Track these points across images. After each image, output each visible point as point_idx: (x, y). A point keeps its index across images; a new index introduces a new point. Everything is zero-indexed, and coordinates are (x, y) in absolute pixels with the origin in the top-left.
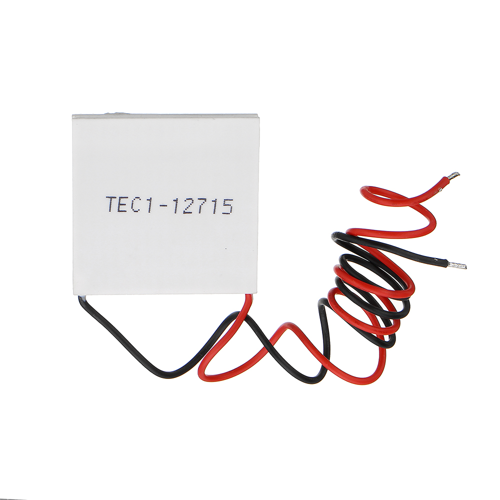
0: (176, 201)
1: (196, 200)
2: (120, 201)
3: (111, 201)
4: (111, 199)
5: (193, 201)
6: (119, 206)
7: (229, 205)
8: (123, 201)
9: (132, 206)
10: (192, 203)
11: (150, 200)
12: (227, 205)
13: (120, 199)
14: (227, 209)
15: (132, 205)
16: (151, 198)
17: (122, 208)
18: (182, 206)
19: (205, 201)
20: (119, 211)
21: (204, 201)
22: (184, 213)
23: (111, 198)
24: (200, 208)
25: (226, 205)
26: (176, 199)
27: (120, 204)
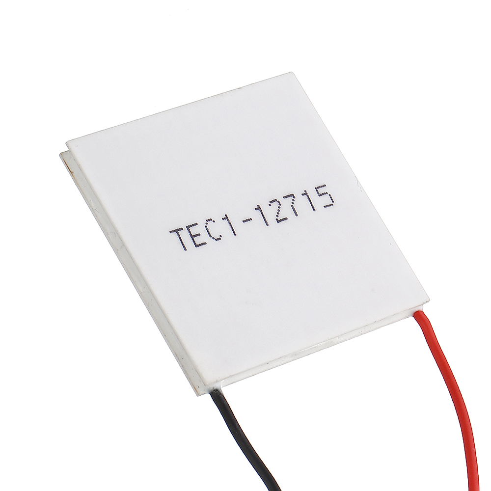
0: (258, 208)
1: (282, 201)
2: (190, 232)
3: (179, 235)
4: (178, 233)
5: (278, 202)
6: (193, 239)
7: (325, 194)
8: (194, 230)
9: (209, 234)
10: (280, 204)
11: (226, 218)
12: (323, 194)
13: (188, 230)
14: (326, 200)
15: (208, 232)
16: (226, 215)
17: (198, 240)
18: (270, 212)
19: (294, 197)
20: (197, 246)
21: (292, 198)
22: (278, 221)
23: (177, 231)
24: (293, 208)
25: (321, 195)
26: (257, 207)
27: (193, 237)
